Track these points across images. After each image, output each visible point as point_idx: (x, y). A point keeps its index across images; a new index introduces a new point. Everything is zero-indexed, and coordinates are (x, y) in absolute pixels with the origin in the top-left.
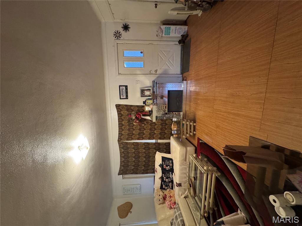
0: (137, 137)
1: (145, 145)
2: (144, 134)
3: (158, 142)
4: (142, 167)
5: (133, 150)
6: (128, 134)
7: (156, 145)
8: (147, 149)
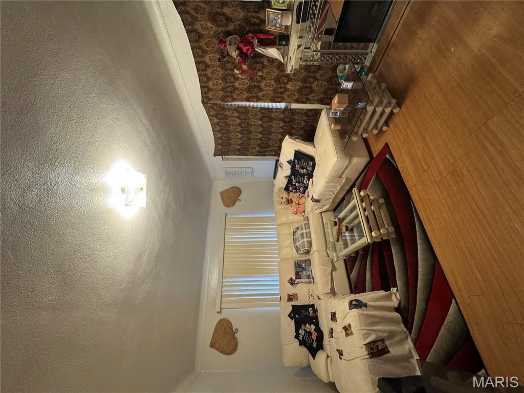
0: (245, 97)
1: (262, 113)
2: (261, 90)
3: (292, 108)
4: (255, 148)
5: (238, 121)
6: (223, 89)
7: (287, 113)
8: (266, 119)
